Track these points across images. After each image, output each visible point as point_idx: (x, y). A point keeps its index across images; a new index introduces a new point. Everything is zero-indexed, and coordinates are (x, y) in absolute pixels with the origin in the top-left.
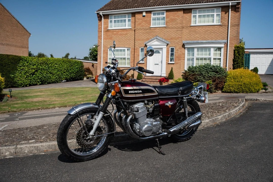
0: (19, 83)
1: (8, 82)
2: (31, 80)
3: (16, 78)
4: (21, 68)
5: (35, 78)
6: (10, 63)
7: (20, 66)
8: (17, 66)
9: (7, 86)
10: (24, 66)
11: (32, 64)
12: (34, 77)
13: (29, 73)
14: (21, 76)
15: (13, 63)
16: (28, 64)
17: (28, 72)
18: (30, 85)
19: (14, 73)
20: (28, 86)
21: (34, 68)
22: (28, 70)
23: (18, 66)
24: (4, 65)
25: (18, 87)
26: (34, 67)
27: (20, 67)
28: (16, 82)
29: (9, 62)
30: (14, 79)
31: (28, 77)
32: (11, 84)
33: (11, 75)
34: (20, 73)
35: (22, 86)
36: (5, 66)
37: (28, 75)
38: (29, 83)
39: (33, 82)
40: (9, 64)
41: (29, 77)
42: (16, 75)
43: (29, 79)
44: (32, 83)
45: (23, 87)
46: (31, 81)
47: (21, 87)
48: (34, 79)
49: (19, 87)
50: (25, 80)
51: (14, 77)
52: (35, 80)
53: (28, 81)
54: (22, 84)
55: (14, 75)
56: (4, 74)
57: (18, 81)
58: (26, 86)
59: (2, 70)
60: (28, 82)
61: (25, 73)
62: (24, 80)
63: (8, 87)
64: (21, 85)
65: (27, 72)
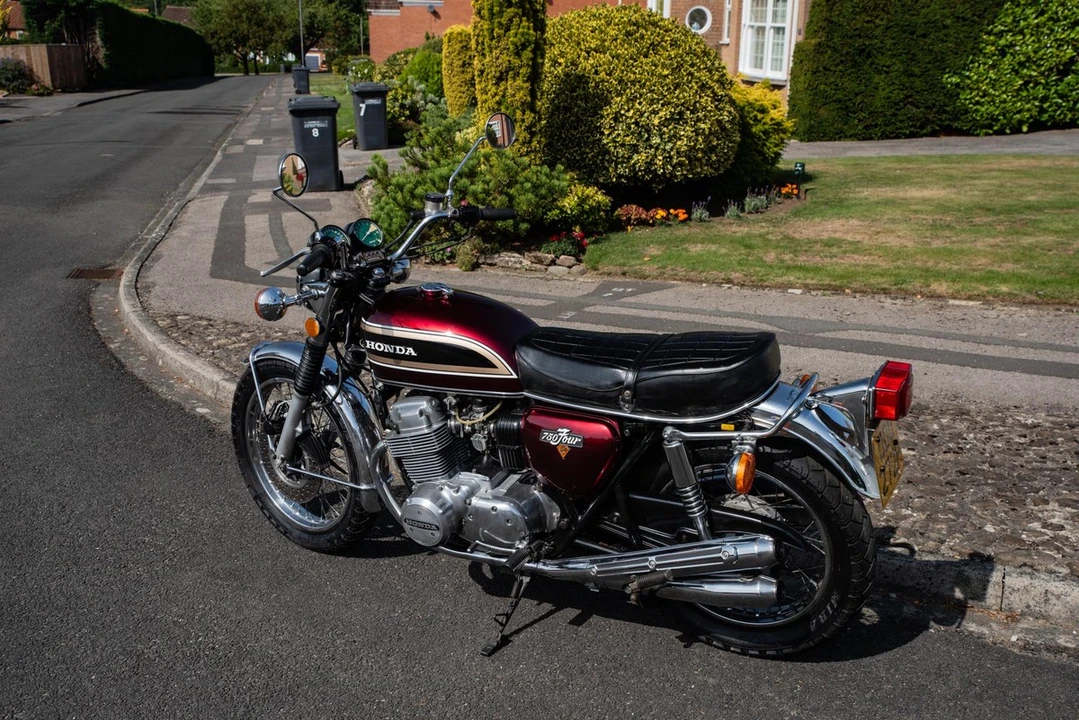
0: (982, 115)
1: (925, 108)
2: (1044, 99)
3: (971, 89)
4: (1002, 42)
5: (1071, 91)
6: (948, 22)
7: (995, 34)
8: (982, 31)
9: (922, 127)
10: (1021, 32)
11: (1065, 18)
12: (1068, 84)
13: (1039, 66)
14: (993, 84)
15: (964, 19)
16: (1042, 19)
17: (1035, 62)
18: (1037, 126)
19: (964, 69)
20: (1025, 129)
21: (1073, 39)
22: (1036, 52)
23: (989, 33)
24: (920, 31)
25: (972, 135)
26: (1072, 36)
27: (1000, 35)
28: (967, 112)
29: (948, 17)
30: (959, 94)
31: (1033, 88)
32: (941, 120)
33: (946, 76)
34: (993, 66)
35: (995, 128)
36: (924, 36)
37: (1031, 76)
38: (1035, 113)
39: (1055, 111)
40: (945, 27)
41: (1037, 84)
42: (969, 77)
43: (1035, 99)
44: (1052, 117)
45: (1001, 132)
46: (1048, 104)
47: (987, 134)
48: (1061, 96)
49: (978, 135)
50: (1015, 102)
51: (957, 85)
52: (1069, 101)
53: (1029, 106)
54: (997, 120)
55: (960, 75)
56: (917, 71)
57: (978, 103)
58: (1016, 130)
59: (908, 53)
60: (1029, 110)
61: (1022, 64)
62: (1005, 101)
63: (929, 129)
64: (990, 127)
65: (1029, 59)
